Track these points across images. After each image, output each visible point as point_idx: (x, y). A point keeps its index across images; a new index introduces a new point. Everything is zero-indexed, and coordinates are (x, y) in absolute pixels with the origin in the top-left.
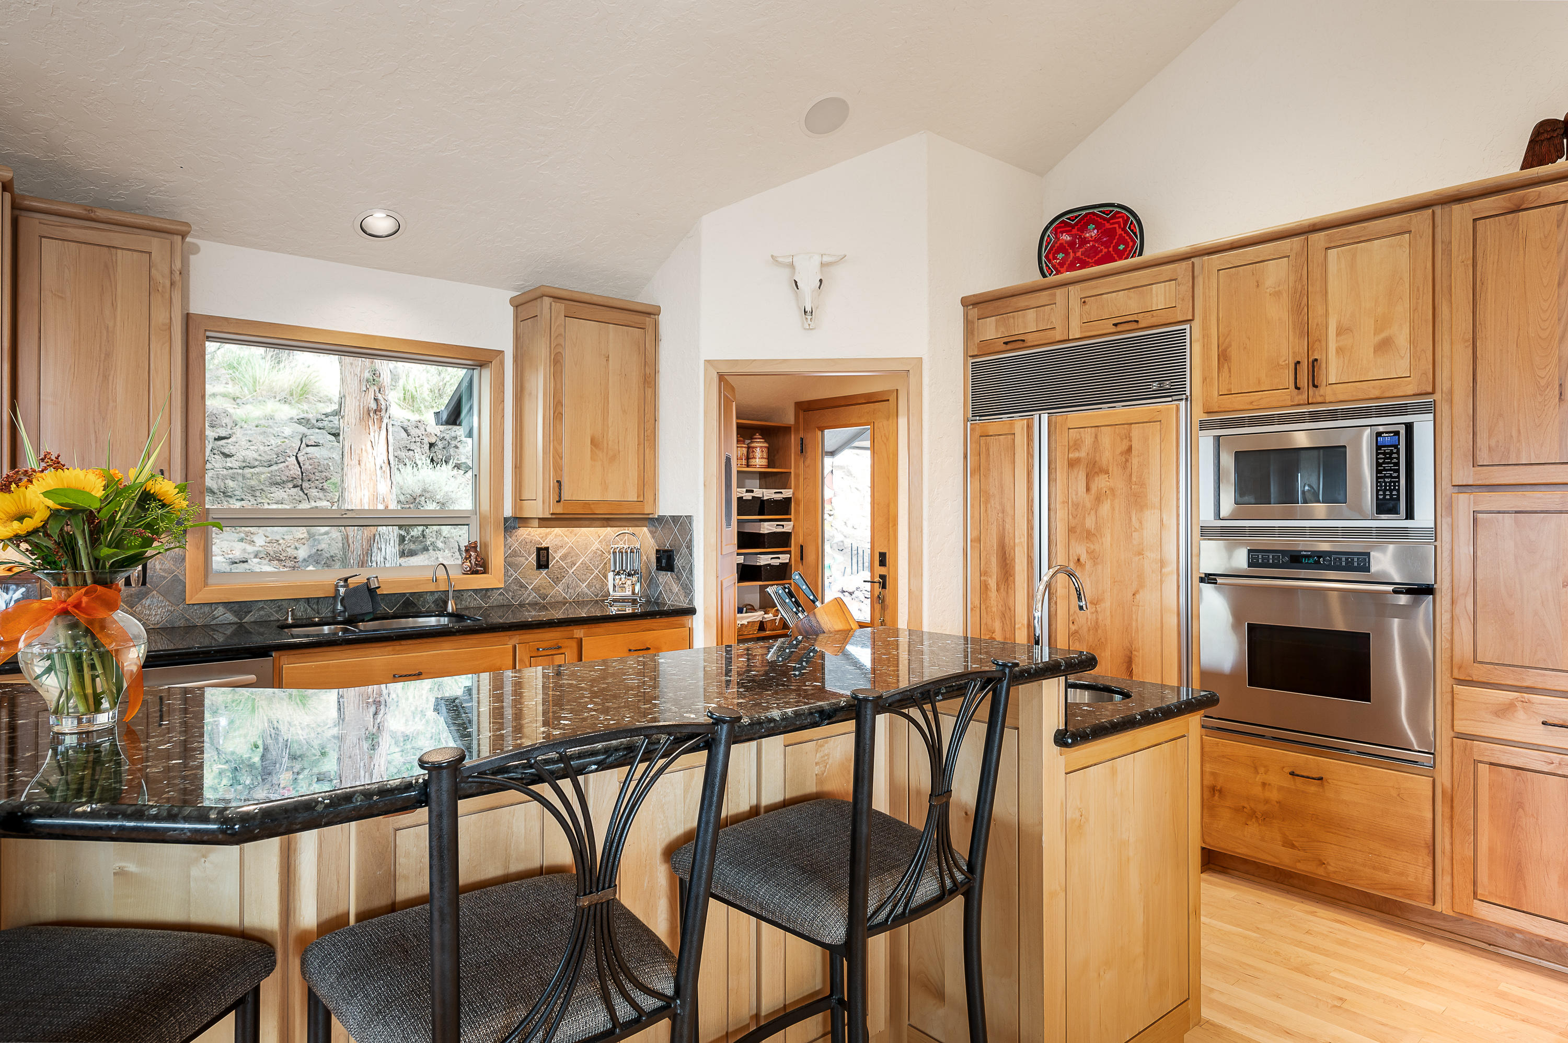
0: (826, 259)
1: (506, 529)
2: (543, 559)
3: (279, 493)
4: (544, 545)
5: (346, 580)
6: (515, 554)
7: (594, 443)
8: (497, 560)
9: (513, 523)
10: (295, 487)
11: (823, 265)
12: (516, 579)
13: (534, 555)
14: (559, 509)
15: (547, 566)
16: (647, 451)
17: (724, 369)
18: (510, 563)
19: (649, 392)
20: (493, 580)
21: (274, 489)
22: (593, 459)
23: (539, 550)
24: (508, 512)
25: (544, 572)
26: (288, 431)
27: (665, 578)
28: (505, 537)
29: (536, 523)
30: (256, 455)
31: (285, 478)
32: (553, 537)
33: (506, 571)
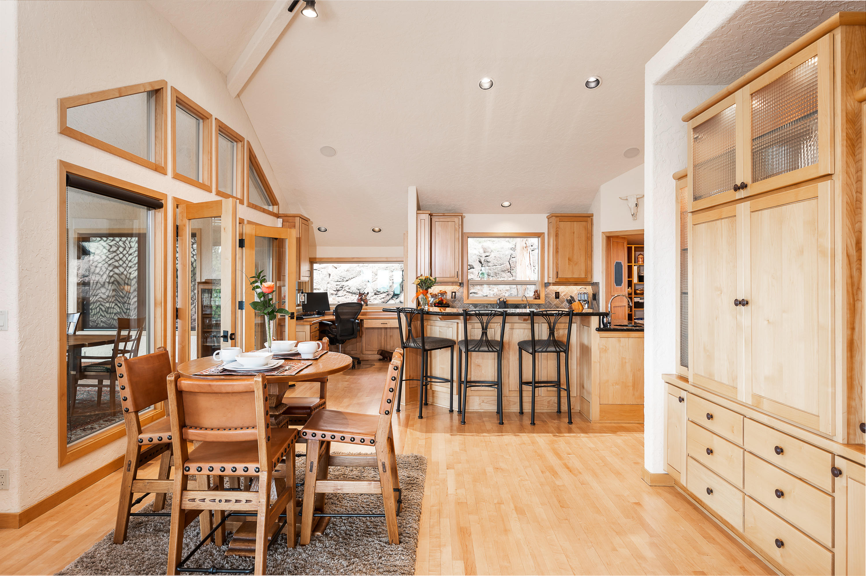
0: (638, 197)
1: (545, 286)
2: (557, 296)
3: (504, 274)
4: (558, 291)
5: (499, 299)
6: (548, 294)
7: (569, 259)
8: (542, 295)
9: (547, 285)
10: (509, 272)
11: (637, 199)
12: (549, 301)
13: (554, 294)
14: (558, 280)
15: (558, 298)
16: (588, 261)
17: (608, 235)
18: (546, 296)
19: (589, 242)
20: (541, 301)
21: (502, 273)
22: (569, 264)
23: (556, 293)
24: (546, 281)
25: (558, 300)
26: (507, 253)
27: (595, 302)
28: (545, 289)
29: (552, 284)
30: (497, 262)
31: (505, 269)
32: (561, 289)
33: (545, 299)
